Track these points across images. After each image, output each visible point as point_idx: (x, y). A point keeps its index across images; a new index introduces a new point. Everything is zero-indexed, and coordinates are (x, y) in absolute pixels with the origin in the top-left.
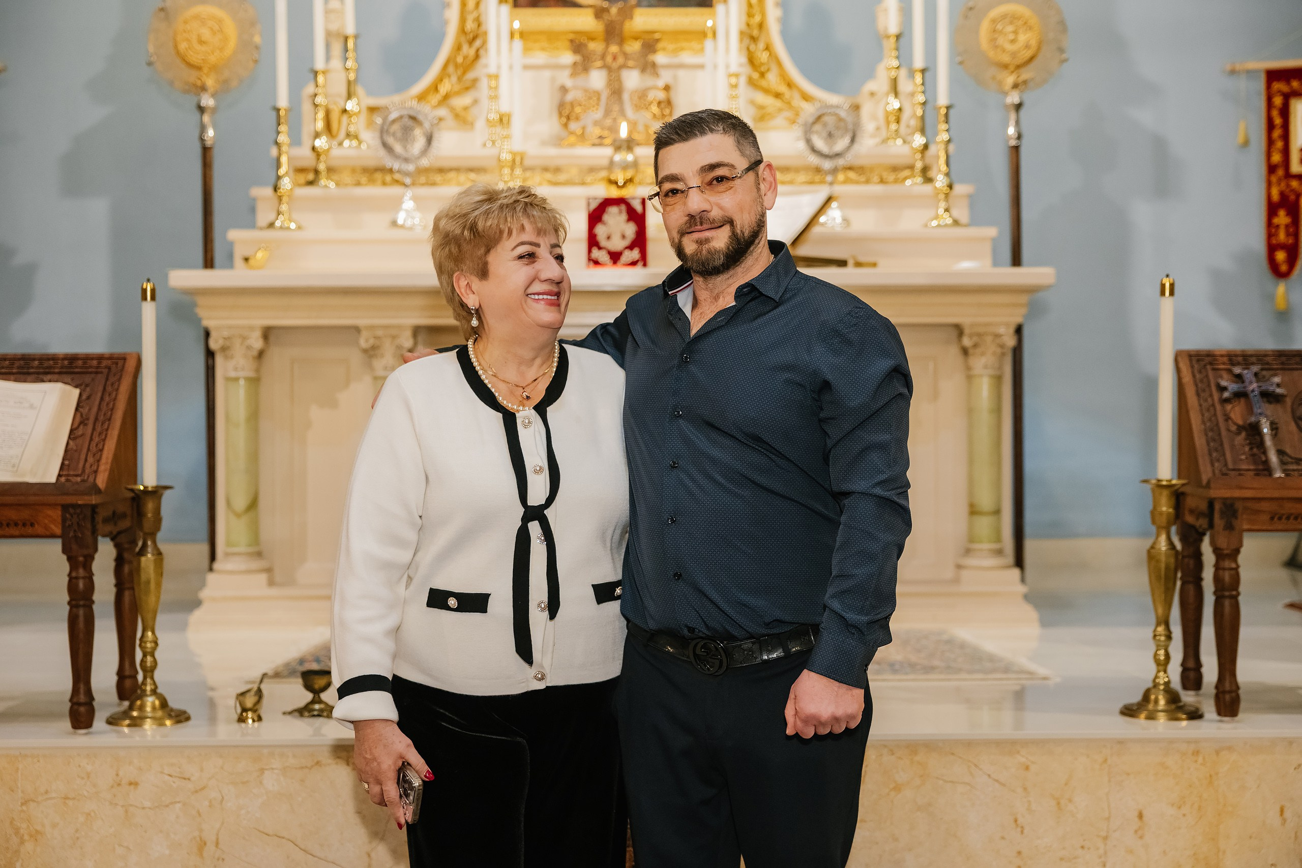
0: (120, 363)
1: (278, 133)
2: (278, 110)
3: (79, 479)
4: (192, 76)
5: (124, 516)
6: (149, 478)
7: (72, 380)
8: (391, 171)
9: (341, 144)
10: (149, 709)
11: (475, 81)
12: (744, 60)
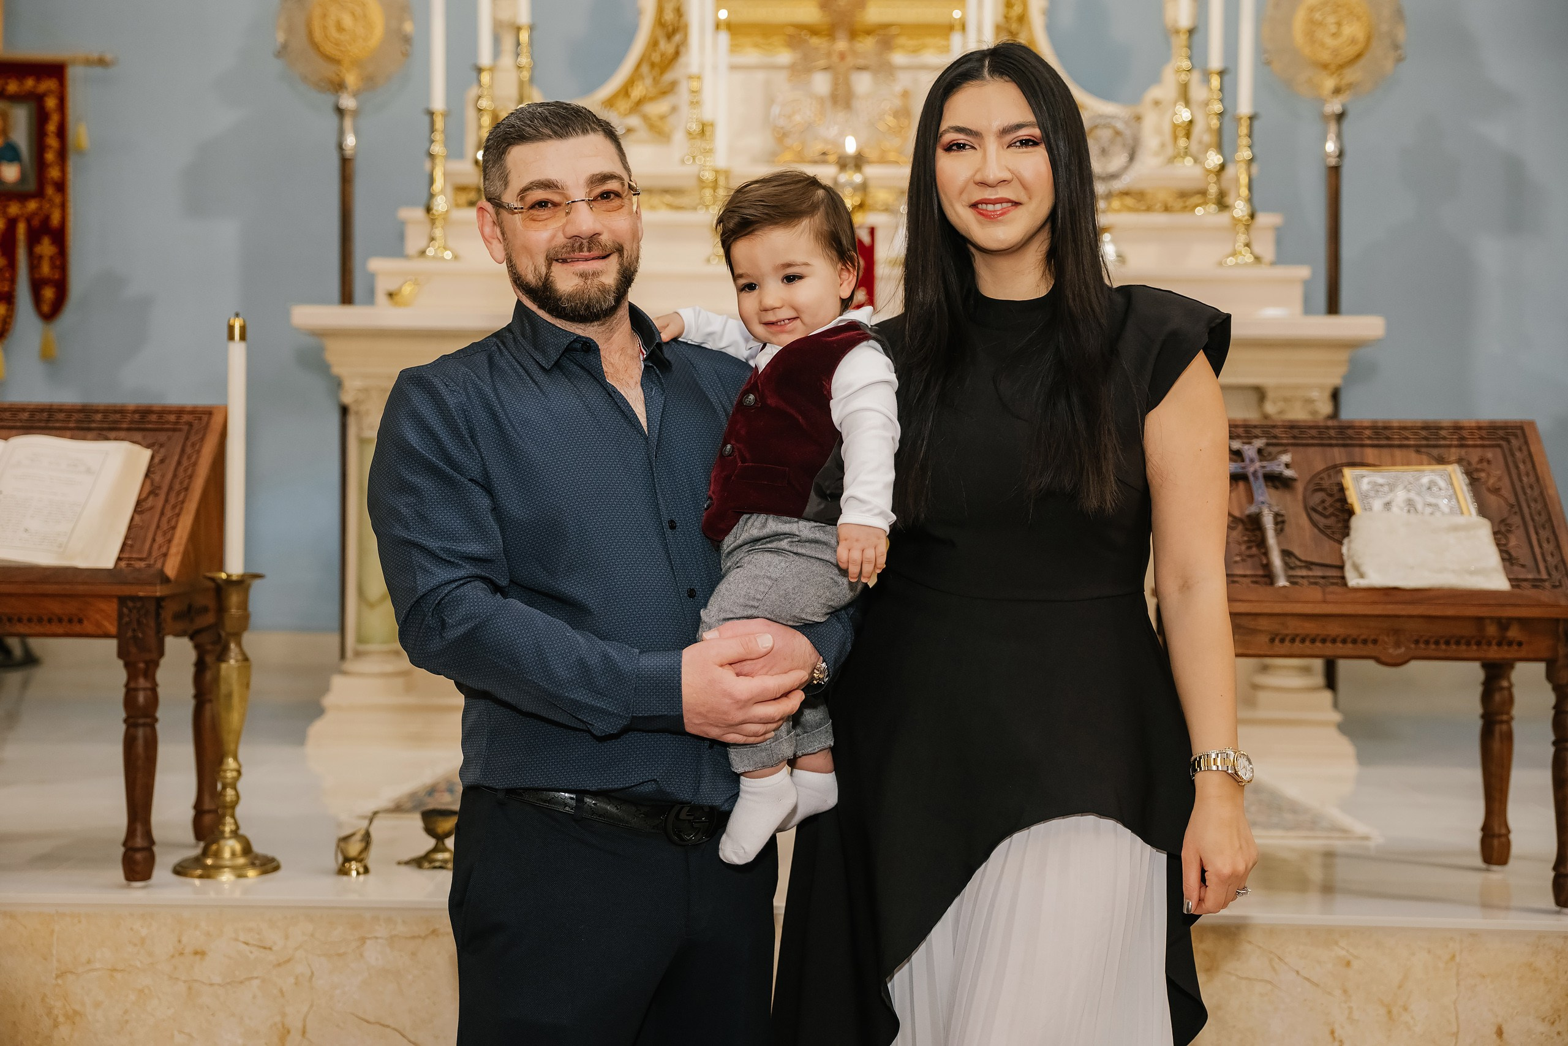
0: (205, 418)
1: (432, 142)
2: (432, 114)
3: (142, 564)
4: (328, 71)
6: (234, 565)
7: (144, 438)
10: (227, 854)
11: (675, 83)
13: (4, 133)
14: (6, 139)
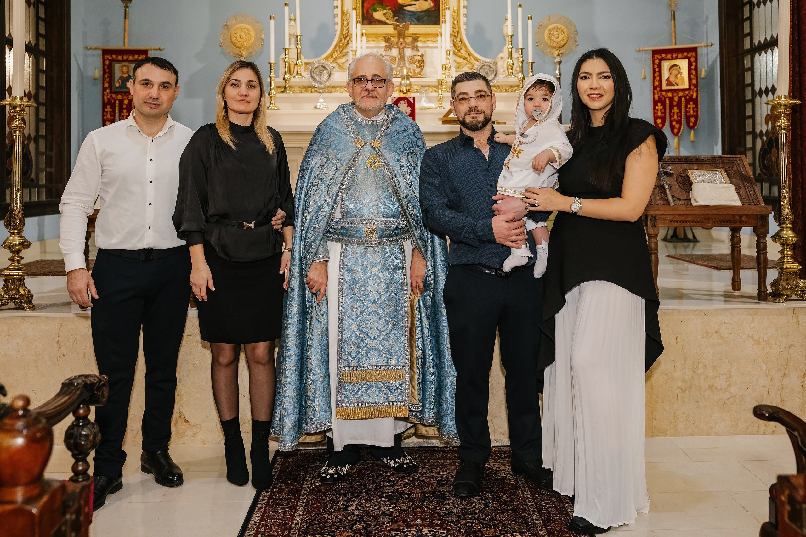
1: (271, 72)
2: (271, 63)
4: (237, 51)
8: (315, 87)
9: (294, 77)
11: (347, 52)
12: (452, 45)
13: (128, 72)
14: (128, 74)
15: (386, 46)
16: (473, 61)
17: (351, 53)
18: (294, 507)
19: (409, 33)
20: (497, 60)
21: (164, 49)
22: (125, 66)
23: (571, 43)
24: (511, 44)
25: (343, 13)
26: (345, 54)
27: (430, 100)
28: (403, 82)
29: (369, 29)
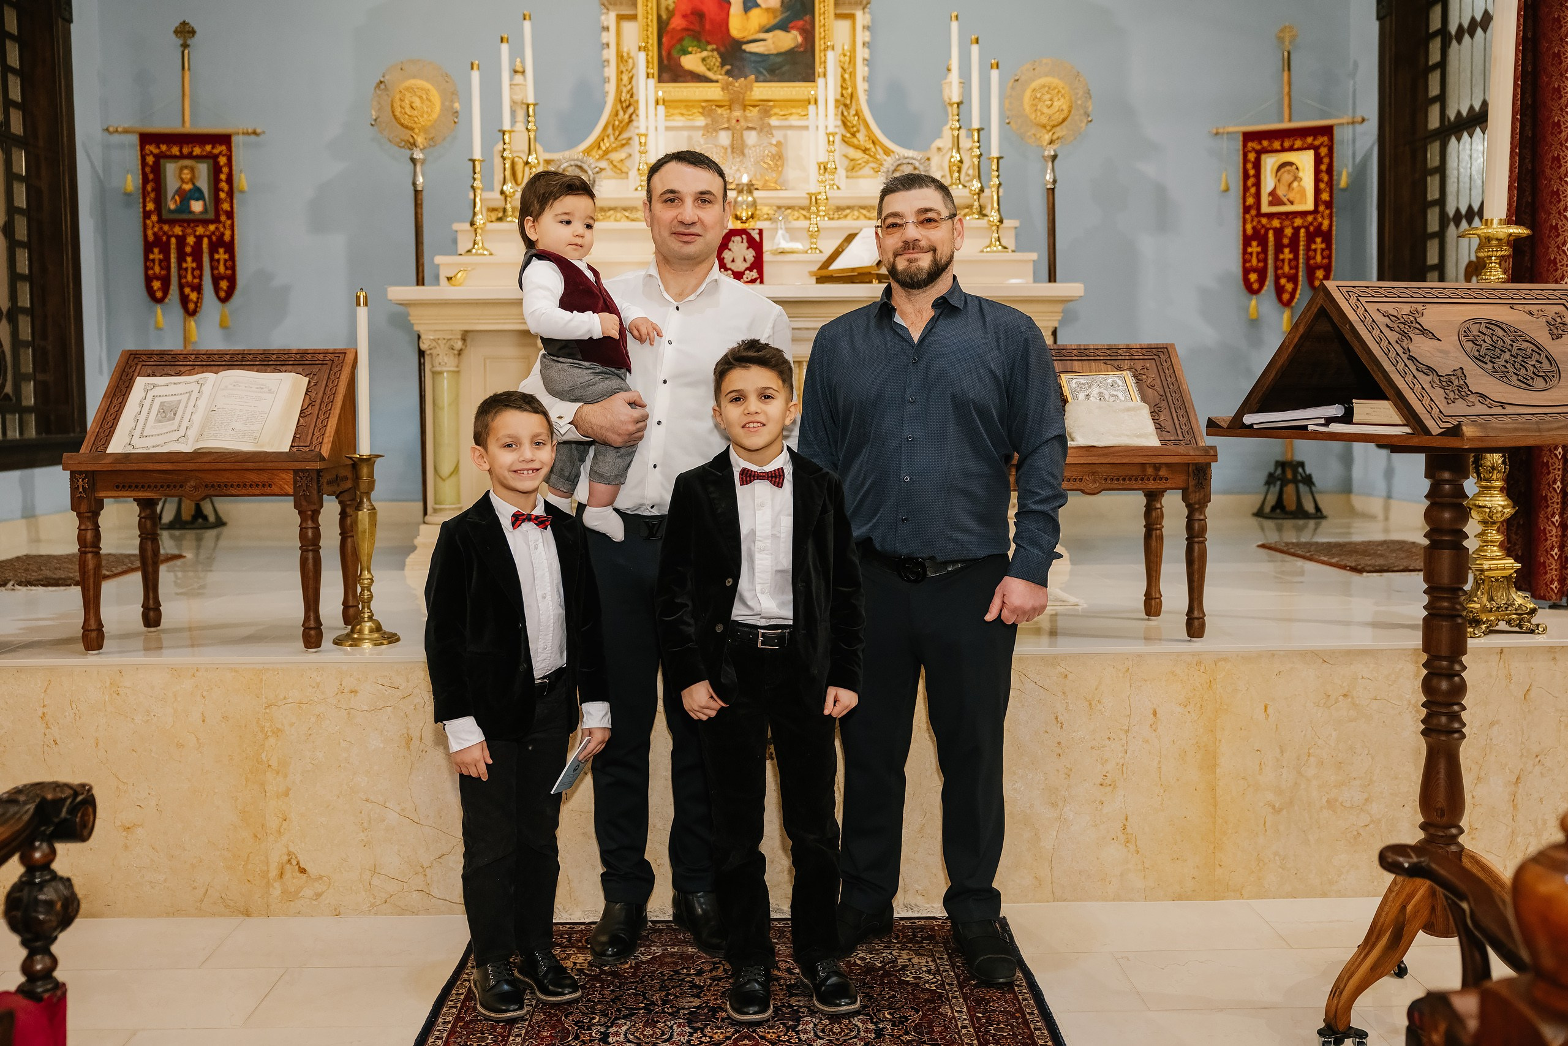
0: (343, 356)
1: (474, 179)
2: (473, 161)
3: (307, 449)
4: (406, 135)
5: (346, 478)
6: (364, 448)
7: (303, 370)
10: (366, 631)
11: (630, 139)
12: (839, 123)
13: (192, 181)
14: (193, 184)
15: (707, 124)
16: (881, 155)
17: (636, 139)
18: (503, 1037)
19: (753, 98)
20: (929, 155)
21: (264, 132)
22: (186, 167)
23: (1077, 118)
24: (958, 121)
25: (621, 58)
26: (624, 142)
27: (793, 234)
28: (740, 199)
29: (672, 90)
